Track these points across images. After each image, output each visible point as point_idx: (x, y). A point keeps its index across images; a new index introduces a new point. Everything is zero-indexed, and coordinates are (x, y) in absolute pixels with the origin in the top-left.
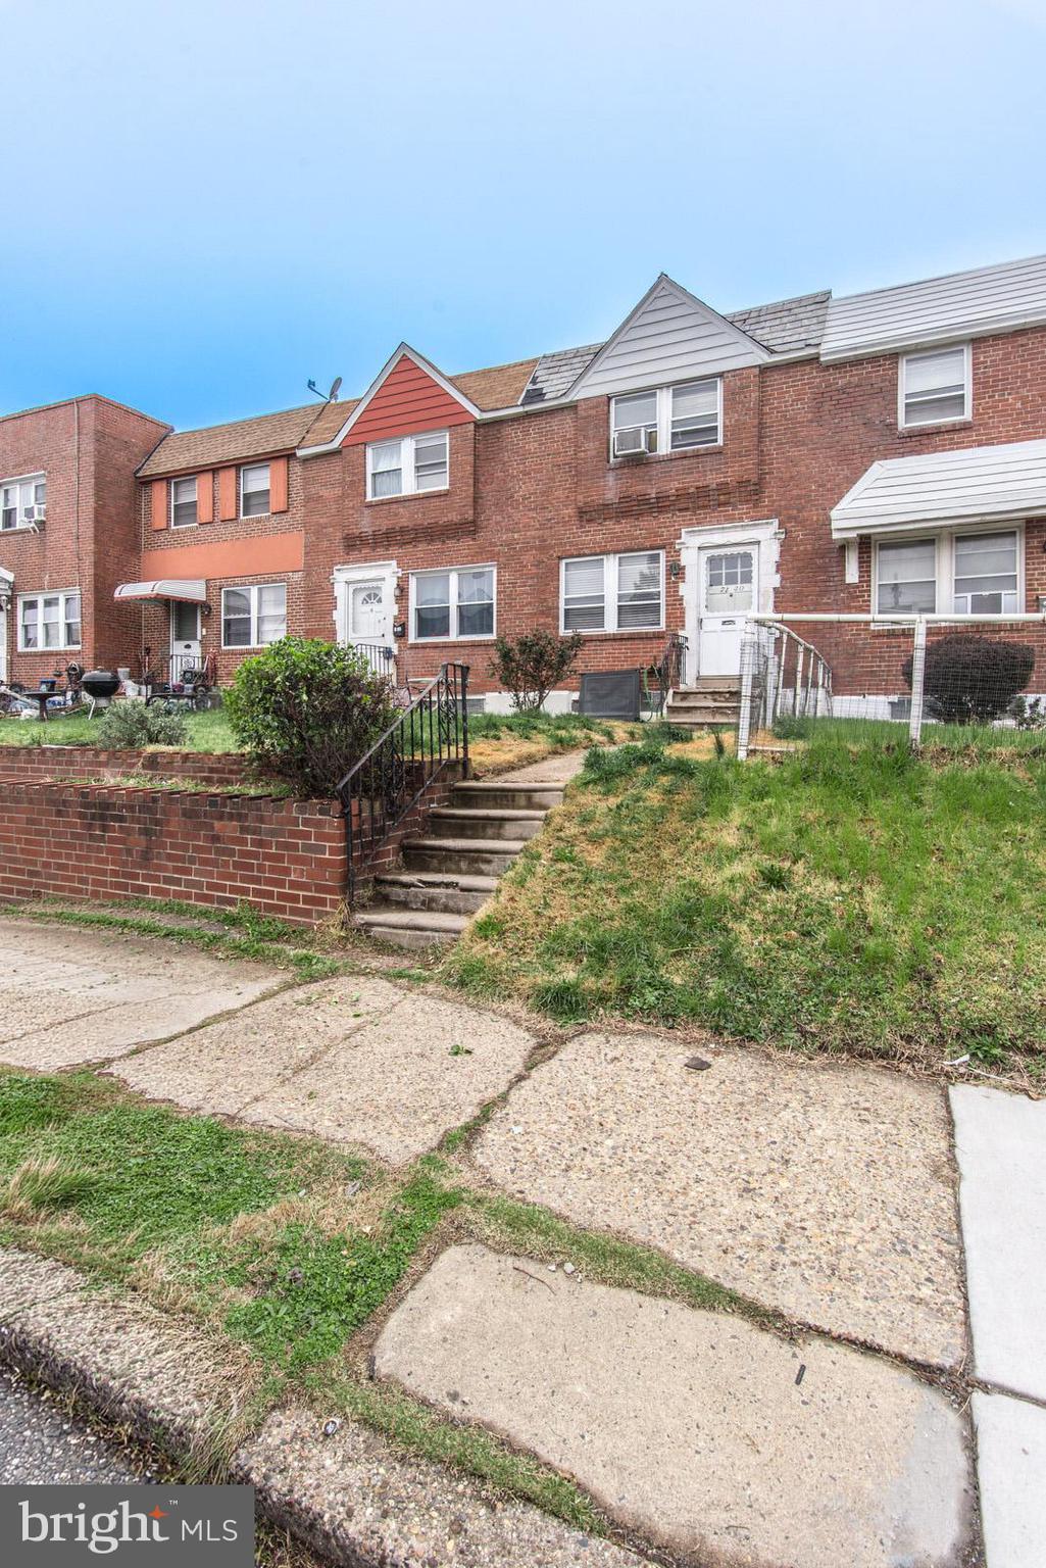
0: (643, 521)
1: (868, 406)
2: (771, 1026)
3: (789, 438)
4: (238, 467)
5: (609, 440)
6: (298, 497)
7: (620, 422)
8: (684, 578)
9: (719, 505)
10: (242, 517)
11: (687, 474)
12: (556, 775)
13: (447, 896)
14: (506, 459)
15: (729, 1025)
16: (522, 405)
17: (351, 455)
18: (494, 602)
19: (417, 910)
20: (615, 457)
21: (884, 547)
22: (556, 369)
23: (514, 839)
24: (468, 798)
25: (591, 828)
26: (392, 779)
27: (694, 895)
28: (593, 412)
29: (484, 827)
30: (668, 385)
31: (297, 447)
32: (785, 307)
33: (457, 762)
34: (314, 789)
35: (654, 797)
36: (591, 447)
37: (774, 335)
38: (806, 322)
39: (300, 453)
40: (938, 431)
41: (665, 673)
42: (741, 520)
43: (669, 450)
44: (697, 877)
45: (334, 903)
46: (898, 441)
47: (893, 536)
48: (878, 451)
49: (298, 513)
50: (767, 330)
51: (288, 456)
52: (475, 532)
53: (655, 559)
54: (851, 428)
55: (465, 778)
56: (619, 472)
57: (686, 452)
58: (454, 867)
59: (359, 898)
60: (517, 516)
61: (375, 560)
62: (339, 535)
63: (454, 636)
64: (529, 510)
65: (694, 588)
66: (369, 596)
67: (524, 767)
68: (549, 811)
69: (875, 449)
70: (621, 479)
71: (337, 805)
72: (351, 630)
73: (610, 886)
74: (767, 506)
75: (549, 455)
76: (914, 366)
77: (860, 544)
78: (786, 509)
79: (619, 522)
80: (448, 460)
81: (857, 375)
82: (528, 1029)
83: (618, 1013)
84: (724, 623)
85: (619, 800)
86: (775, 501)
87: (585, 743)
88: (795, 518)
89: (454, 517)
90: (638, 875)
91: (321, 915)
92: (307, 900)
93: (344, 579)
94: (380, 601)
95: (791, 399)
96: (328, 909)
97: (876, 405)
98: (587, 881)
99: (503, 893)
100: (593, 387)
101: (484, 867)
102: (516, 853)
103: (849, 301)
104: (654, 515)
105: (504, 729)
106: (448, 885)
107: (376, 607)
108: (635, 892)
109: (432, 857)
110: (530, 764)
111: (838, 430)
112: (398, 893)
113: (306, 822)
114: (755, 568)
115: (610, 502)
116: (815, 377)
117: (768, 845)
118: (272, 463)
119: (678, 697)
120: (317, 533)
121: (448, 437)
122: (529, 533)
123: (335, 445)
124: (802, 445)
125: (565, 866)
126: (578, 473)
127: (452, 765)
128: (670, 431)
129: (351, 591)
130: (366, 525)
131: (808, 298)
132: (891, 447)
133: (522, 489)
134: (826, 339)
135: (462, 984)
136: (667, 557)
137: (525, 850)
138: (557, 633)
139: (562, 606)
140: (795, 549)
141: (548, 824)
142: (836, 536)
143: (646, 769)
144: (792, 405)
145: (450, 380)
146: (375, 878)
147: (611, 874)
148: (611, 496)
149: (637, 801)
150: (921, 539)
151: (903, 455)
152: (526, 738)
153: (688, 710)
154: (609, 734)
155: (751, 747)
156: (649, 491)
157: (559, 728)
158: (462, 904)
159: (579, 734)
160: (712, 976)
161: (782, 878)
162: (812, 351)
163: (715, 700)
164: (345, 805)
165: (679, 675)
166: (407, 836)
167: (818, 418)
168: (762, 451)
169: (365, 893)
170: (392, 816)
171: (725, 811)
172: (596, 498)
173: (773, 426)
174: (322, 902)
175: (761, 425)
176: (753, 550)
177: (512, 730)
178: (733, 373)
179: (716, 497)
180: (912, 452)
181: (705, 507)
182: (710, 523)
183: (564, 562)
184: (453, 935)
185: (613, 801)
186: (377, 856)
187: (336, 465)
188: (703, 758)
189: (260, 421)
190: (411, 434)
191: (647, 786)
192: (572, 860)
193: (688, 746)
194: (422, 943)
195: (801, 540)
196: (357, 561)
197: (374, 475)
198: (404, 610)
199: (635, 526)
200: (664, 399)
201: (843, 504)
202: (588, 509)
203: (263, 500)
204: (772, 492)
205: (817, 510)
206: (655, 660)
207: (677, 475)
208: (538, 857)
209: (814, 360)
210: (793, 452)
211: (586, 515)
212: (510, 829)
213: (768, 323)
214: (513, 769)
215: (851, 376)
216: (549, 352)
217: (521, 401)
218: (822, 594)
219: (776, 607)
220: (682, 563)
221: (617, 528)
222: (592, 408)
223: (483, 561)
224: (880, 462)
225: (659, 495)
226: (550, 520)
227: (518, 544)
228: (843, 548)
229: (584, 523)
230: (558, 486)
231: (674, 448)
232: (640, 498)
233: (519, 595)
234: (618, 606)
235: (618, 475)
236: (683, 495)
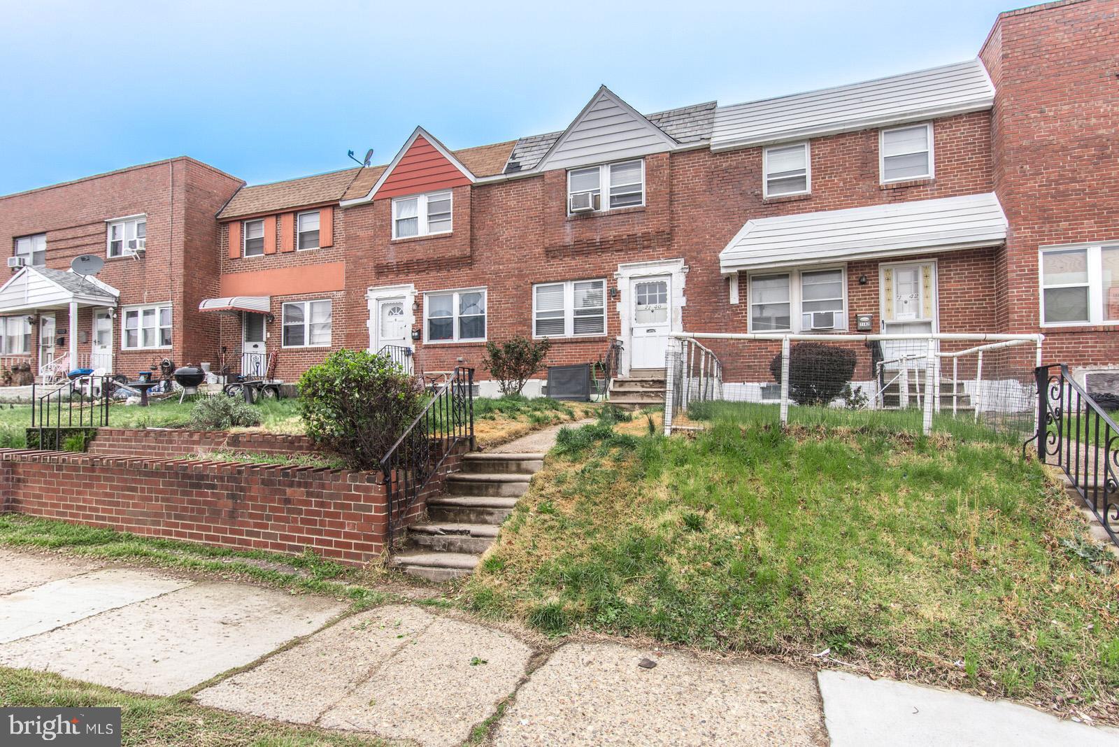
0: (591, 258)
1: (743, 182)
2: (696, 633)
3: (691, 202)
4: (295, 213)
5: (566, 200)
6: (341, 236)
7: (575, 188)
8: (619, 299)
9: (644, 248)
10: (298, 250)
11: (622, 225)
12: (537, 447)
13: (462, 541)
14: (494, 212)
15: (667, 633)
16: (505, 174)
17: (381, 206)
18: (486, 314)
19: (440, 551)
20: (571, 212)
21: (755, 279)
22: (529, 149)
23: (509, 496)
24: (475, 466)
25: (564, 487)
26: (420, 454)
27: (638, 536)
28: (556, 180)
29: (487, 488)
30: (608, 163)
31: (340, 200)
32: (686, 112)
33: (466, 439)
34: (363, 464)
35: (607, 464)
36: (555, 204)
37: (679, 131)
38: (700, 123)
39: (342, 204)
40: (789, 201)
41: (608, 367)
42: (658, 258)
43: (609, 209)
44: (640, 524)
45: (378, 549)
46: (763, 207)
47: (761, 271)
48: (750, 213)
49: (341, 247)
50: (674, 127)
51: (333, 205)
52: (471, 264)
53: (599, 285)
54: (732, 197)
55: (471, 450)
56: (574, 223)
57: (620, 210)
58: (465, 518)
59: (396, 544)
60: (501, 253)
61: (398, 283)
62: (372, 264)
63: (456, 339)
64: (510, 249)
65: (627, 306)
66: (394, 309)
67: (512, 440)
68: (534, 475)
69: (748, 212)
70: (575, 228)
71: (380, 474)
72: (380, 335)
73: (579, 531)
74: (676, 250)
75: (524, 210)
76: (772, 155)
77: (739, 276)
78: (689, 251)
79: (574, 259)
80: (451, 211)
81: (736, 160)
82: (526, 642)
83: (589, 627)
84: (648, 331)
85: (583, 466)
86: (681, 246)
87: (555, 421)
88: (695, 258)
89: (456, 253)
90: (599, 523)
91: (368, 558)
92: (357, 546)
93: (376, 296)
94: (402, 313)
95: (691, 175)
96: (373, 553)
97: (748, 181)
98: (563, 527)
99: (503, 538)
100: (554, 163)
101: (488, 518)
102: (511, 507)
103: (729, 109)
104: (599, 254)
105: (497, 411)
106: (462, 533)
107: (399, 317)
108: (597, 535)
109: (449, 511)
110: (517, 438)
111: (723, 198)
112: (425, 539)
113: (357, 488)
114: (668, 293)
115: (567, 244)
116: (708, 161)
117: (688, 498)
118: (320, 211)
119: (617, 384)
120: (355, 262)
121: (452, 195)
122: (510, 265)
123: (369, 198)
124: (700, 208)
125: (547, 517)
126: (544, 223)
127: (462, 441)
128: (609, 195)
129: (380, 306)
130: (392, 257)
131: (701, 106)
132: (758, 210)
133: (506, 233)
134: (714, 134)
135: (476, 608)
136: (608, 284)
137: (517, 505)
138: (531, 337)
139: (534, 318)
140: (696, 280)
141: (533, 485)
142: (723, 271)
143: (600, 443)
144: (692, 180)
145: (453, 154)
146: (408, 528)
147: (580, 522)
148: (569, 240)
149: (596, 466)
150: (780, 274)
151: (767, 216)
152: (514, 418)
153: (625, 393)
154: (571, 414)
155: (674, 427)
156: (595, 237)
157: (535, 409)
158: (472, 547)
159: (550, 414)
160: (654, 597)
161: (698, 524)
162: (705, 143)
163: (643, 387)
164: (387, 475)
165: (617, 368)
166: (431, 496)
167: (710, 190)
168: (672, 211)
169: (400, 540)
170: (420, 481)
171: (657, 474)
172: (557, 241)
173: (679, 194)
174: (369, 548)
175: (671, 193)
176: (667, 280)
177: (502, 412)
178: (652, 157)
179: (641, 243)
180: (773, 214)
181: (633, 249)
182: (637, 260)
183: (535, 286)
184: (468, 571)
185: (579, 467)
186: (409, 512)
187: (370, 212)
188: (640, 434)
189: (312, 179)
190: (425, 192)
191: (602, 455)
192: (551, 512)
193: (629, 425)
194: (445, 577)
195: (700, 273)
196: (385, 284)
197: (397, 221)
198: (419, 320)
199: (586, 262)
200: (605, 173)
201: (728, 249)
202: (552, 249)
203: (314, 238)
204: (679, 240)
205: (710, 253)
206: (600, 357)
207: (615, 226)
208: (527, 510)
209: (707, 148)
210: (694, 212)
211: (552, 253)
212: (506, 489)
213: (675, 123)
214: (505, 442)
215: (731, 161)
216: (523, 137)
217: (503, 172)
218: (715, 311)
219: (683, 320)
220: (619, 289)
221: (573, 263)
222: (555, 177)
223: (477, 285)
224: (752, 221)
225: (602, 240)
226: (526, 256)
227: (503, 273)
228: (727, 279)
229: (550, 259)
230: (531, 232)
231: (612, 207)
232: (589, 242)
233: (503, 310)
234: (574, 319)
235: (573, 225)
236: (618, 240)
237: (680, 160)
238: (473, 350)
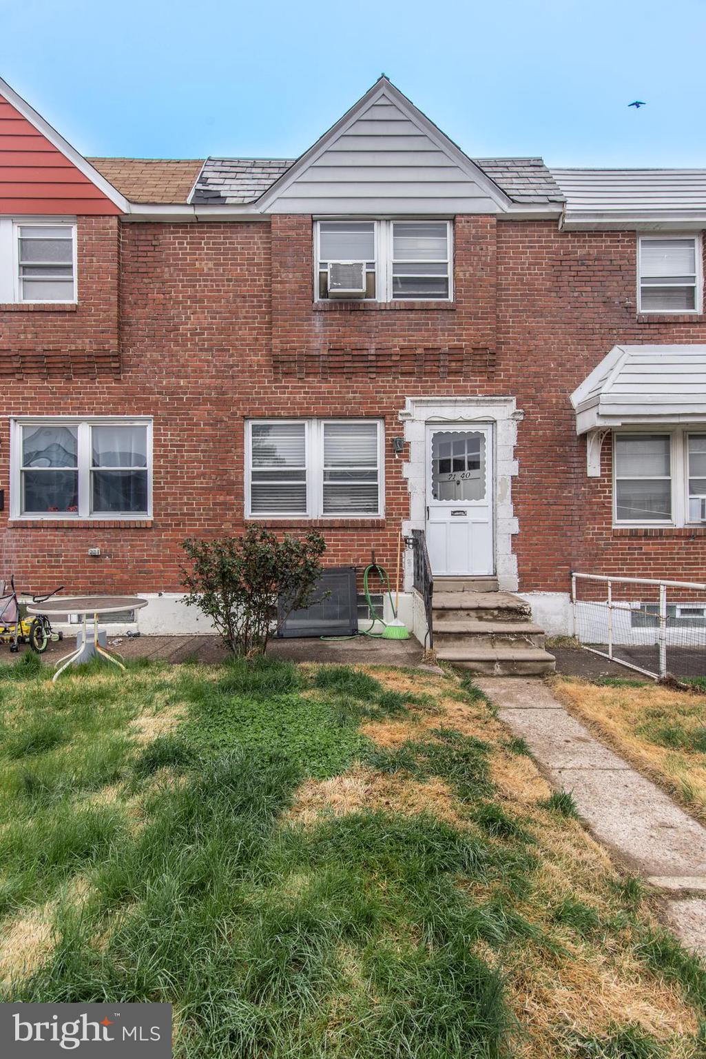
0: (356, 382)
1: (607, 284)
3: (526, 305)
5: (312, 273)
8: (407, 456)
9: (450, 373)
11: (414, 330)
14: (166, 276)
16: (192, 206)
18: (150, 468)
20: (321, 295)
21: (622, 439)
22: (232, 175)
28: (293, 234)
30: (387, 218)
36: (290, 279)
42: (474, 393)
43: (390, 299)
46: (637, 326)
47: (636, 428)
48: (617, 334)
52: (118, 371)
53: (370, 430)
54: (591, 305)
56: (328, 315)
57: (413, 303)
60: (184, 356)
63: (84, 513)
64: (201, 350)
65: (419, 470)
69: (615, 332)
70: (331, 325)
74: (502, 381)
75: (229, 280)
76: (654, 248)
78: (524, 386)
79: (327, 381)
80: (75, 263)
81: (596, 247)
84: (453, 513)
86: (511, 376)
88: (533, 398)
89: (87, 345)
97: (615, 284)
100: (292, 201)
104: (373, 376)
111: (578, 305)
114: (486, 452)
115: (315, 353)
116: (552, 242)
121: (75, 229)
122: (200, 381)
124: (541, 316)
126: (269, 309)
128: (391, 275)
132: (629, 331)
133: (191, 321)
134: (567, 199)
136: (387, 429)
138: (242, 515)
139: (248, 482)
140: (533, 433)
144: (529, 269)
148: (318, 344)
150: (655, 434)
151: (642, 342)
156: (367, 345)
162: (556, 209)
167: (556, 288)
168: (498, 316)
172: (297, 346)
173: (508, 289)
175: (497, 286)
176: (487, 431)
178: (468, 218)
179: (447, 364)
180: (652, 340)
181: (431, 373)
182: (439, 393)
183: (250, 423)
190: (12, 215)
195: (540, 424)
199: (348, 387)
200: (383, 236)
201: (587, 385)
202: (285, 358)
204: (508, 365)
205: (556, 391)
206: (373, 555)
207: (402, 330)
209: (551, 222)
210: (531, 323)
211: (282, 365)
215: (590, 247)
216: (215, 156)
217: (189, 201)
218: (563, 486)
219: (513, 498)
220: (407, 438)
221: (324, 387)
222: (291, 228)
223: (132, 412)
224: (623, 347)
225: (379, 352)
226: (232, 366)
227: (185, 393)
228: (584, 436)
229: (280, 376)
230: (242, 323)
231: (395, 296)
232: (355, 353)
233: (187, 462)
234: (324, 485)
235: (325, 319)
236: (407, 355)
237: (511, 233)
238: (122, 535)
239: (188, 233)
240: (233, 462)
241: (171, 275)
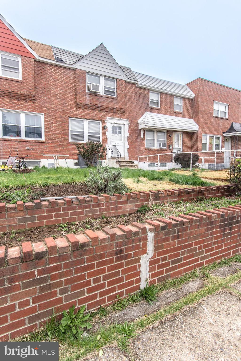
0: (96, 112)
1: (144, 99)
3: (130, 101)
5: (86, 85)
7: (89, 81)
8: (107, 130)
9: (116, 113)
11: (109, 102)
14: (47, 78)
16: (56, 61)
18: (43, 127)
22: (61, 54)
28: (81, 74)
30: (103, 76)
38: (131, 74)
40: (155, 109)
42: (120, 118)
43: (103, 94)
46: (149, 109)
52: (34, 100)
54: (142, 103)
56: (90, 96)
57: (108, 96)
60: (52, 99)
63: (23, 137)
64: (57, 98)
65: (109, 133)
69: (146, 109)
70: (91, 98)
75: (64, 82)
77: (143, 130)
78: (130, 118)
79: (89, 111)
80: (21, 68)
84: (116, 143)
86: (127, 115)
88: (132, 120)
89: (26, 92)
97: (146, 99)
104: (100, 111)
111: (139, 102)
115: (87, 104)
116: (135, 88)
122: (57, 106)
124: (133, 104)
126: (76, 91)
128: (104, 89)
133: (54, 90)
134: (138, 80)
136: (102, 124)
138: (69, 141)
140: (131, 128)
144: (131, 93)
148: (87, 102)
150: (152, 130)
151: (150, 112)
156: (99, 104)
162: (136, 82)
167: (136, 98)
168: (126, 102)
172: (83, 101)
173: (127, 97)
176: (123, 126)
178: (119, 80)
179: (115, 111)
180: (152, 112)
181: (112, 112)
182: (113, 117)
183: (70, 119)
195: (133, 126)
199: (94, 113)
200: (102, 79)
201: (140, 120)
202: (80, 104)
204: (127, 113)
205: (135, 120)
207: (106, 102)
210: (131, 105)
211: (78, 105)
213: (126, 71)
215: (142, 91)
218: (137, 139)
219: (128, 141)
220: (107, 126)
222: (81, 73)
223: (38, 112)
225: (101, 106)
226: (66, 104)
227: (53, 109)
228: (140, 129)
229: (78, 108)
230: (68, 94)
231: (104, 94)
232: (96, 105)
233: (54, 126)
234: (88, 135)
235: (89, 96)
236: (107, 108)
237: (127, 85)
238: (36, 144)
239: (53, 67)
240: (66, 128)
241: (49, 78)
